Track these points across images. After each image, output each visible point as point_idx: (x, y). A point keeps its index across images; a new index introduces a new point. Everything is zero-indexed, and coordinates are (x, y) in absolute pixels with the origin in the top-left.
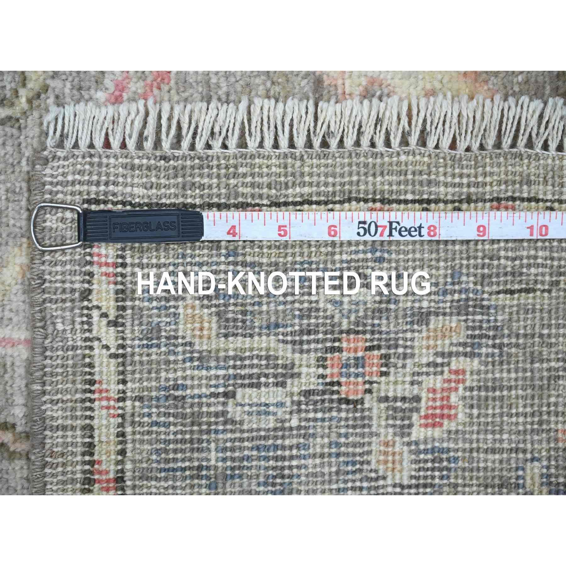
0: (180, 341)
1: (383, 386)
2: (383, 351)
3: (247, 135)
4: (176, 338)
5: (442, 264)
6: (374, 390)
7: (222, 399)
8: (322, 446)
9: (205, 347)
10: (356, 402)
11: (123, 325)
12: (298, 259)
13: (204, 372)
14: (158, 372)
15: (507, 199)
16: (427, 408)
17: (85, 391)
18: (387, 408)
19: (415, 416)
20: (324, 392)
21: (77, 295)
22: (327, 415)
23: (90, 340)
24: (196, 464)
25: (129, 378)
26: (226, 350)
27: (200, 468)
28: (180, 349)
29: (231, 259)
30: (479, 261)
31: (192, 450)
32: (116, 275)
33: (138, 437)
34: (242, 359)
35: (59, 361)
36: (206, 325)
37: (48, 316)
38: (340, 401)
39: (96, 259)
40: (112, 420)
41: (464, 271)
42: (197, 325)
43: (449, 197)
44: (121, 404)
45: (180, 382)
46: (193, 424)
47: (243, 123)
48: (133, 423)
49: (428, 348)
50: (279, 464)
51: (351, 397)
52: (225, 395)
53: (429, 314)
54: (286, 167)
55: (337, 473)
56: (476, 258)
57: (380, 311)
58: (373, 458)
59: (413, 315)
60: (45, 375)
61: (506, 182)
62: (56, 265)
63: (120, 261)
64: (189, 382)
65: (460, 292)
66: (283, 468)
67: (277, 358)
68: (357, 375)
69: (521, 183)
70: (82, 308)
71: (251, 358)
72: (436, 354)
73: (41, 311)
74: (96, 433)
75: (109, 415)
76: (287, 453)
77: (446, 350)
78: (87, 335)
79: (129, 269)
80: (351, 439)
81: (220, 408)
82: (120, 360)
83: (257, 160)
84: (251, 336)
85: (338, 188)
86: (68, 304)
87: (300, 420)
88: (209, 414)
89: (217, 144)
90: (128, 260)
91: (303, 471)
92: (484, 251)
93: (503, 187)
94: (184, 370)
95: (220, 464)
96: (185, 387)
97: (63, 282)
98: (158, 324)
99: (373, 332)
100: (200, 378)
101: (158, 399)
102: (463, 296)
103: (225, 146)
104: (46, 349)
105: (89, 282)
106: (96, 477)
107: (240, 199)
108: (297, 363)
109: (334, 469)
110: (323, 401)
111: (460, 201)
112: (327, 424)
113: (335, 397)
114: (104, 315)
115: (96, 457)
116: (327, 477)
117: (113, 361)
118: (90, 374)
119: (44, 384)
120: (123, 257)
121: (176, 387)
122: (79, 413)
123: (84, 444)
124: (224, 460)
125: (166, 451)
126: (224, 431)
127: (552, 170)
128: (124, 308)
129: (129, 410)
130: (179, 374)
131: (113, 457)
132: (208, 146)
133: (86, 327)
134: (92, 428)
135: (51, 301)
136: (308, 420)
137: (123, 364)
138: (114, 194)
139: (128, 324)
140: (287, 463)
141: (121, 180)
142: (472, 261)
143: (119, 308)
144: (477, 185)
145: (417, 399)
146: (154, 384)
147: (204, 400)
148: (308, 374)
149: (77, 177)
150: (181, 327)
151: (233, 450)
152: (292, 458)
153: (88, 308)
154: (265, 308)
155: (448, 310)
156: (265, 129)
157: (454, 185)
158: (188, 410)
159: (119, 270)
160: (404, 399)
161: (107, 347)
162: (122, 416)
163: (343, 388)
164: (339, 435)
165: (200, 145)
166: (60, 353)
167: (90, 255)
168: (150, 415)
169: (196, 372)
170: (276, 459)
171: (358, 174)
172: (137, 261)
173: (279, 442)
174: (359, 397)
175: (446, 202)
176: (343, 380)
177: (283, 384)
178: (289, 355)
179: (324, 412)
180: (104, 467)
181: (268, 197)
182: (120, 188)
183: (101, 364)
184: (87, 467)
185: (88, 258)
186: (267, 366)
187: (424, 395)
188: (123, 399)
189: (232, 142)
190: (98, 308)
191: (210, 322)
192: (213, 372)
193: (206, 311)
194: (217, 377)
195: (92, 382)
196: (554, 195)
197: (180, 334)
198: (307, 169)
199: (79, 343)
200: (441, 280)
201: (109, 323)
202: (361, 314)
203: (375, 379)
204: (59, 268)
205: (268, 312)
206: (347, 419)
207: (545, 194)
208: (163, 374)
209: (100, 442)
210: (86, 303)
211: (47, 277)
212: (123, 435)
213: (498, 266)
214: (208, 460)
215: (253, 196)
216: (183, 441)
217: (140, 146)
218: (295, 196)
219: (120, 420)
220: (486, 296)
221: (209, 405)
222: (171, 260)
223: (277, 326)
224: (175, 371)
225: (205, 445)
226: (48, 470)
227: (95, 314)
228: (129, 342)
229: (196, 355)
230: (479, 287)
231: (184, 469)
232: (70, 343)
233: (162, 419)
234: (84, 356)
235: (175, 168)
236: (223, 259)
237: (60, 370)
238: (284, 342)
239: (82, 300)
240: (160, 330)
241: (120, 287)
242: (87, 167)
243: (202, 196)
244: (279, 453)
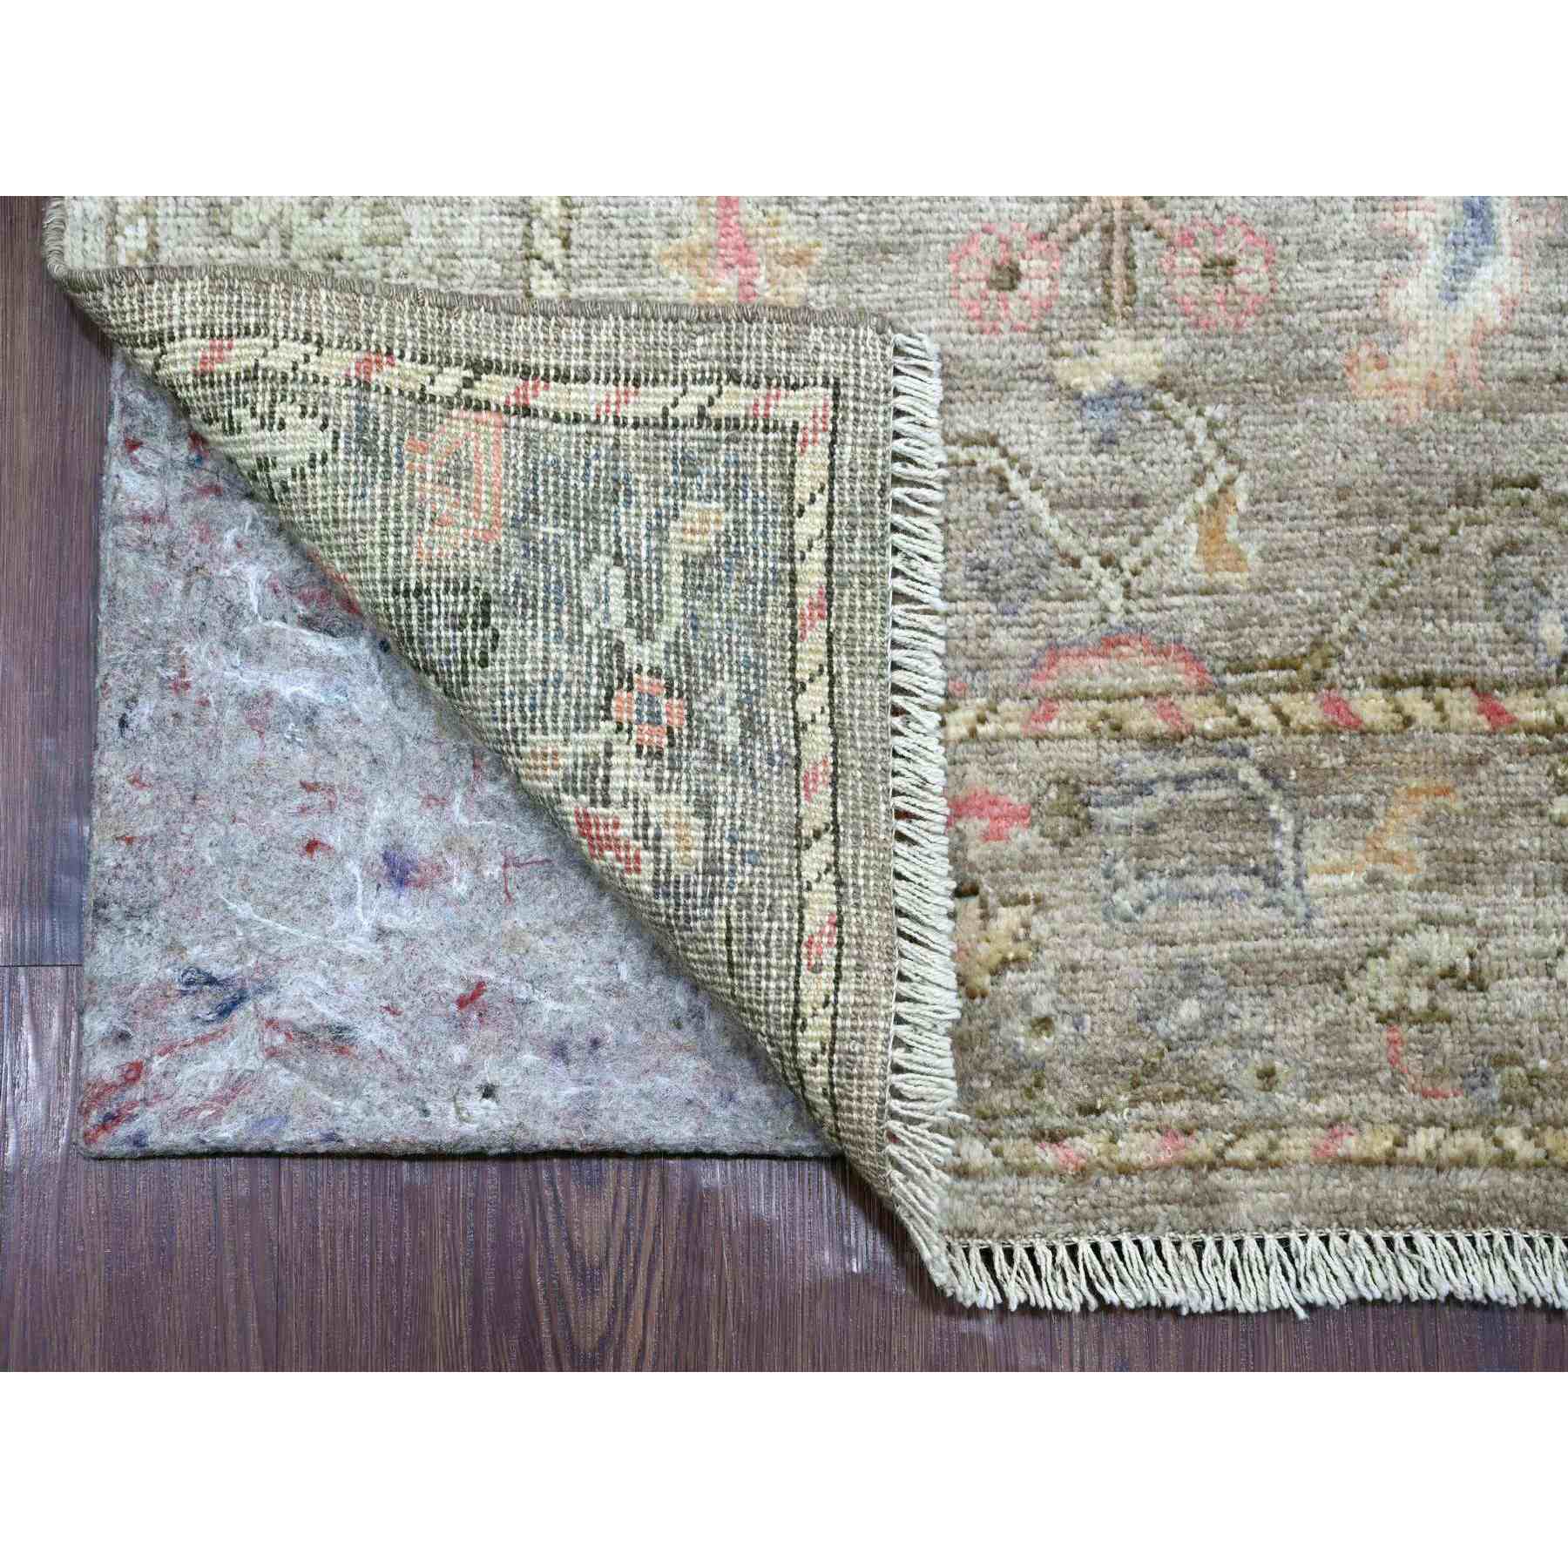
0: (680, 502)
1: (624, 748)
2: (666, 751)
3: (908, 606)
4: (684, 496)
5: (767, 838)
6: (620, 735)
7: (614, 549)
8: (557, 661)
9: (672, 535)
10: (607, 709)
11: (700, 426)
12: (769, 663)
13: (644, 531)
14: (646, 470)
15: (840, 937)
16: (596, 817)
17: (627, 373)
18: (596, 754)
19: (585, 798)
20: (621, 669)
21: (734, 366)
22: (594, 670)
23: (685, 380)
24: (542, 508)
25: (641, 431)
26: (667, 562)
27: (536, 512)
28: (671, 502)
29: (770, 576)
30: (768, 891)
31: (557, 505)
32: (755, 417)
33: (574, 440)
34: (658, 580)
35: (661, 339)
36: (697, 538)
37: (712, 326)
38: (610, 688)
39: (774, 392)
40: (593, 407)
41: (757, 870)
42: (697, 526)
43: (842, 860)
44: (611, 420)
45: (634, 499)
46: (586, 510)
47: (921, 602)
48: (589, 434)
49: (667, 814)
50: (540, 604)
51: (614, 703)
52: (618, 556)
53: (708, 816)
54: (870, 654)
55: (523, 682)
56: (772, 886)
57: (714, 751)
58: (538, 736)
59: (708, 795)
60: (647, 320)
61: (860, 935)
62: (769, 338)
63: (771, 425)
64: (633, 511)
65: (732, 862)
66: (534, 607)
67: (659, 621)
68: (639, 712)
69: (859, 957)
70: (719, 372)
71: (659, 590)
72: (658, 828)
73: (717, 316)
74: (580, 386)
75: (599, 404)
76: (552, 616)
77: (662, 843)
78: (690, 378)
79: (761, 436)
80: (563, 701)
81: (603, 547)
82: (661, 421)
83: (879, 616)
84: (684, 595)
85: (848, 722)
86: (724, 353)
87: (590, 636)
88: (597, 531)
89: (897, 562)
90: (771, 436)
91: (529, 633)
92: (781, 897)
93: (855, 930)
94: (647, 505)
95: (541, 537)
96: (628, 503)
97: (749, 347)
98: (699, 474)
99: (689, 737)
100: (637, 525)
101: (616, 468)
102: (727, 867)
103: (896, 572)
104: (675, 322)
105: (748, 382)
106: (531, 383)
107: (836, 591)
108: (655, 646)
109: (528, 677)
110: (611, 667)
111: (836, 873)
112: (584, 669)
113: (616, 683)
114: (711, 403)
115: (552, 384)
116: (519, 667)
117: (660, 411)
118: (647, 380)
119: (637, 318)
120: (775, 428)
121: (628, 493)
122: (603, 364)
123: (568, 368)
124: (545, 541)
125: (556, 474)
126: (577, 546)
127: (873, 1004)
128: (718, 428)
129: (605, 430)
130: (644, 499)
131: (552, 406)
132: (896, 551)
133: (699, 376)
134: (585, 380)
135: (728, 330)
136: (589, 645)
137: (656, 425)
138: (844, 420)
139: (700, 433)
140: (540, 614)
141: (860, 429)
142: (768, 881)
143: (718, 420)
144: (856, 895)
145: (606, 803)
146: (633, 465)
147: (613, 528)
148: (641, 655)
149: (863, 372)
150: (696, 504)
151: (557, 552)
152: (546, 620)
153: (719, 379)
154: (715, 615)
155: (711, 844)
156: (913, 633)
157: (855, 866)
158: (602, 507)
159: (761, 423)
160: (607, 780)
161: (675, 404)
162: (597, 422)
163: (625, 694)
164: (568, 685)
165: (898, 538)
166: (671, 341)
167: (778, 385)
168: (597, 456)
169: (644, 521)
170: (546, 600)
171: (864, 749)
172: (770, 447)
173: (565, 608)
174: (614, 714)
175: (836, 855)
176: (635, 695)
177: (629, 624)
178: (663, 637)
179: (598, 666)
180: (542, 393)
181: (838, 629)
182: (851, 428)
183: (656, 395)
184: (542, 372)
185: (774, 382)
186: (650, 609)
187: (611, 810)
188: (616, 423)
189: (899, 584)
190: (720, 393)
191: (700, 543)
192: (644, 543)
193: (713, 538)
194: (638, 546)
195: (636, 383)
196: (844, 1006)
197: (689, 503)
198: (868, 682)
199: (680, 367)
200: (748, 835)
201: (701, 407)
202: (713, 726)
203: (634, 737)
204: (764, 342)
205: (710, 618)
206: (587, 695)
207: (845, 992)
208: (643, 477)
209: (570, 391)
210: (725, 377)
211: (754, 327)
212: (577, 421)
213: (760, 919)
214: (545, 522)
215: (840, 608)
216: (566, 495)
217: (896, 457)
218: (839, 664)
219: (593, 418)
220: (725, 900)
221: (607, 532)
222: (770, 494)
223: (695, 628)
224: (647, 494)
225: (563, 522)
226: (541, 319)
227: (713, 389)
228: (680, 433)
229: (664, 522)
230: (736, 890)
231: (535, 491)
232: (681, 354)
233: (593, 473)
234: (666, 373)
235: (872, 502)
236: (771, 565)
237: (652, 339)
238: (677, 633)
239: (728, 371)
240: (692, 476)
241: (742, 422)
242: (874, 386)
243: (840, 538)
244: (553, 606)
